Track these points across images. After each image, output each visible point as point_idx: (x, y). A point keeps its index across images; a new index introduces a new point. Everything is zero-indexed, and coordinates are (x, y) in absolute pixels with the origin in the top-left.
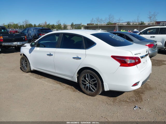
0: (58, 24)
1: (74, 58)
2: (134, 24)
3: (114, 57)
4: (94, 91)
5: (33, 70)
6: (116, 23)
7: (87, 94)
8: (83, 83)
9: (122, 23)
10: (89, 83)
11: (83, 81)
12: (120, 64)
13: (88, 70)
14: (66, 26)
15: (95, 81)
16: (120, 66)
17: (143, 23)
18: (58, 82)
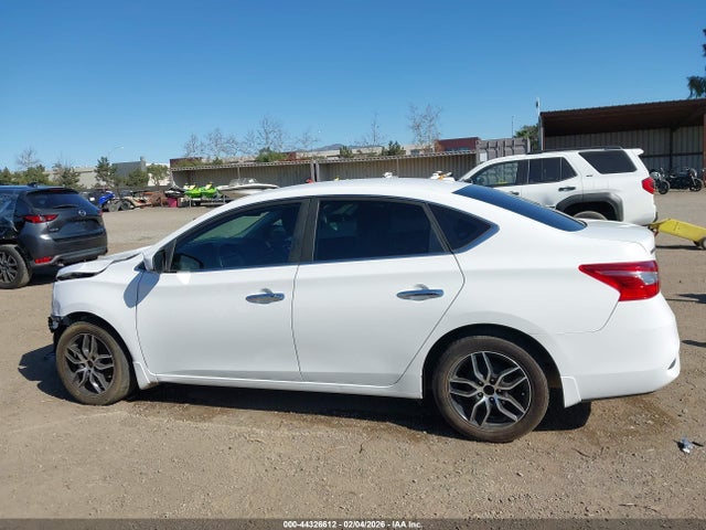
0: (25, 169)
1: (405, 295)
2: (361, 154)
3: (589, 270)
4: (514, 417)
5: (152, 383)
6: (294, 153)
7: (479, 440)
8: (454, 396)
9: (320, 150)
10: (489, 390)
11: (455, 386)
12: (617, 294)
13: (479, 337)
14: (74, 175)
15: (517, 375)
16: (620, 300)
17: (398, 147)
18: (309, 417)
